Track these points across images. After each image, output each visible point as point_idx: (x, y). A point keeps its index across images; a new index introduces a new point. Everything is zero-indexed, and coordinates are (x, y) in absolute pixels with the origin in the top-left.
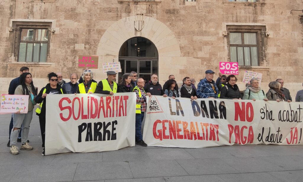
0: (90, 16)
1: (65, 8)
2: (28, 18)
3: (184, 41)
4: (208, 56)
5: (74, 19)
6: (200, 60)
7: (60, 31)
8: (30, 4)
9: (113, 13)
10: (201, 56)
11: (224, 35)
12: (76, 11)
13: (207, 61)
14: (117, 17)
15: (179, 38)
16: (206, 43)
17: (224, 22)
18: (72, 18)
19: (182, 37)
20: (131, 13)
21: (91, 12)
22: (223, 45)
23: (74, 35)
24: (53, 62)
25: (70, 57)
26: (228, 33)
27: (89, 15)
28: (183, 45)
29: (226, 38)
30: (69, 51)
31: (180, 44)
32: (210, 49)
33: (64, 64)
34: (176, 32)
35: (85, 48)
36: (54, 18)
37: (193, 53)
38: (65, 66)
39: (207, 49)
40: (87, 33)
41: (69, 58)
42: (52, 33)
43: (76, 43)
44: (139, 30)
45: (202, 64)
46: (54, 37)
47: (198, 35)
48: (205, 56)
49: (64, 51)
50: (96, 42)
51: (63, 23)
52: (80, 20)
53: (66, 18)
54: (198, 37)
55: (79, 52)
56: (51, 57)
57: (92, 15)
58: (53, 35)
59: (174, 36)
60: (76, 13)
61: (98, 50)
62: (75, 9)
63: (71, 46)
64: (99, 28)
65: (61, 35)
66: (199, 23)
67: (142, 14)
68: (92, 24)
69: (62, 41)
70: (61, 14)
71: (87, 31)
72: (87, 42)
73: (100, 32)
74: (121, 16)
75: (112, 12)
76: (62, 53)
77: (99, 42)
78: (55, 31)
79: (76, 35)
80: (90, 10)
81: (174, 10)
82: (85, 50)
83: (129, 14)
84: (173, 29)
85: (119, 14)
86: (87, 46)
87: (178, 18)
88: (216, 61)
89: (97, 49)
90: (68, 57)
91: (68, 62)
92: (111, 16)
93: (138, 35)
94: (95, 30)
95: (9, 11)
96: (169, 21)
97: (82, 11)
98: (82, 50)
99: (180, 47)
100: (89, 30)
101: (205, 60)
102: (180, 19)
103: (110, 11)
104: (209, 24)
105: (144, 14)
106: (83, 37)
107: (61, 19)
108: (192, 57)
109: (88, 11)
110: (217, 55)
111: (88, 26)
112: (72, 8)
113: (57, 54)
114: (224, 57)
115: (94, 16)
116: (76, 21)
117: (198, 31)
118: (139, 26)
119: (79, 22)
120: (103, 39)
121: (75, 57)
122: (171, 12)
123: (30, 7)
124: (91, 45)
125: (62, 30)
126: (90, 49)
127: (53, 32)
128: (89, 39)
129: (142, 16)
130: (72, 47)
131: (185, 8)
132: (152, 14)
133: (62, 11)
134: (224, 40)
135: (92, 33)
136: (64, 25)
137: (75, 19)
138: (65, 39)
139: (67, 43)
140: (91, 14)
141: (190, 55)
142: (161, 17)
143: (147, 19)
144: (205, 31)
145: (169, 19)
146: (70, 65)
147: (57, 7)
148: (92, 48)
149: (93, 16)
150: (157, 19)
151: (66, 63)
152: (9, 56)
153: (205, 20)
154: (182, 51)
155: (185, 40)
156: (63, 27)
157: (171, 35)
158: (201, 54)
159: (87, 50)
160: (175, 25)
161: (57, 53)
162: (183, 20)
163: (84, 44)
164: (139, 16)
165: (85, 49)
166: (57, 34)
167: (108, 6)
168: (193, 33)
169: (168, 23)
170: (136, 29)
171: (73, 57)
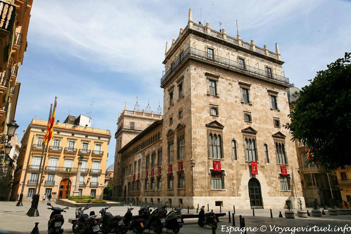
1: (228, 164)
11: (279, 178)
15: (266, 178)
16: (274, 181)
17: (278, 172)
22: (279, 182)
24: (226, 189)
27: (236, 167)
31: (267, 181)
34: (265, 176)
36: (224, 168)
38: (231, 191)
39: (274, 183)
42: (224, 175)
43: (233, 180)
45: (274, 189)
49: (230, 184)
52: (234, 169)
54: (271, 178)
55: (235, 184)
56: (225, 186)
59: (264, 178)
62: (231, 164)
64: (240, 173)
65: (228, 176)
66: (271, 172)
68: (238, 171)
70: (227, 166)
72: (237, 180)
77: (241, 180)
78: (226, 174)
79: (233, 176)
80: (237, 165)
81: (263, 166)
84: (264, 174)
86: (237, 182)
89: (241, 183)
93: (253, 177)
96: (262, 171)
97: (234, 166)
102: (265, 170)
103: (243, 166)
104: (274, 173)
106: (235, 178)
107: (227, 168)
116: (232, 170)
117: (271, 176)
125: (228, 174)
128: (237, 178)
130: (232, 182)
131: (266, 166)
135: (238, 176)
136: (228, 171)
138: (229, 178)
141: (270, 186)
142: (260, 169)
144: (273, 176)
146: (232, 191)
147: (225, 163)
148: (239, 182)
149: (238, 168)
153: (273, 171)
154: (267, 184)
155: (268, 179)
158: (273, 185)
166: (226, 176)
167: (242, 163)
171: (233, 187)
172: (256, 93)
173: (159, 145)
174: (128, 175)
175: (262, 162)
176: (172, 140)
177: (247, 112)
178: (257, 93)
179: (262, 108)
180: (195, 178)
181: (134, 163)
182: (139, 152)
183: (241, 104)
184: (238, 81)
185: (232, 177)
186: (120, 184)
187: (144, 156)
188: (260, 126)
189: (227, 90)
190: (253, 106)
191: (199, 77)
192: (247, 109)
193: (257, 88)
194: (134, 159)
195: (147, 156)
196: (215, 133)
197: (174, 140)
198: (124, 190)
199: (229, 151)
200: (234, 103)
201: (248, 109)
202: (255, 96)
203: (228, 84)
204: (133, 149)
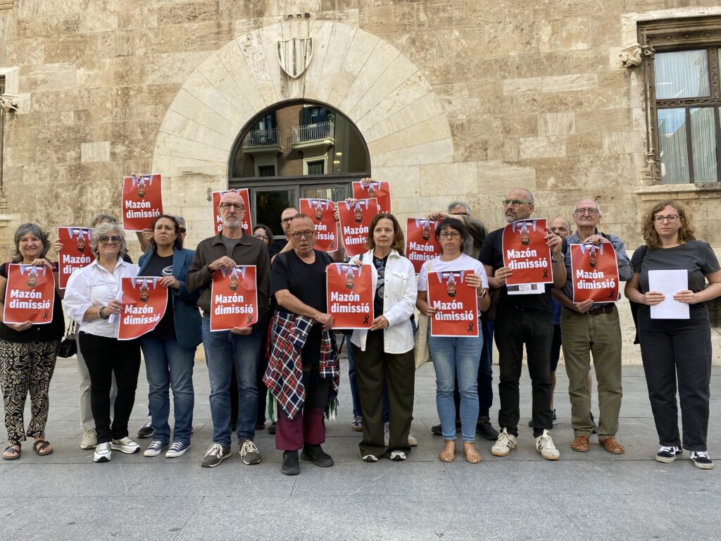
0: (128, 41)
1: (45, 24)
3: (465, 103)
4: (562, 152)
5: (75, 58)
6: (530, 171)
7: (31, 104)
9: (202, 23)
10: (535, 156)
11: (629, 63)
12: (82, 31)
13: (561, 174)
14: (218, 33)
15: (447, 92)
16: (556, 103)
17: (627, 12)
18: (69, 56)
19: (457, 86)
20: (267, 14)
21: (130, 27)
22: (624, 105)
23: (78, 113)
24: (14, 212)
25: (67, 190)
26: (643, 56)
27: (123, 38)
28: (462, 117)
29: (637, 75)
30: (62, 170)
31: (452, 116)
32: (570, 126)
33: (48, 215)
34: (434, 71)
35: (113, 154)
36: (13, 63)
37: (503, 145)
39: (557, 124)
40: (120, 103)
41: (64, 194)
42: (7, 114)
43: (85, 140)
44: (295, 74)
45: (537, 183)
46: (15, 126)
47: (520, 75)
48: (550, 154)
50: (150, 130)
51: (40, 77)
52: (95, 59)
53: (50, 58)
54: (521, 81)
55: (92, 170)
56: (7, 193)
57: (133, 39)
58: (12, 118)
59: (425, 84)
60: (82, 36)
61: (156, 158)
62: (77, 23)
63: (68, 154)
64: (156, 83)
65: (37, 117)
66: (525, 26)
67: (307, 16)
68: (133, 68)
69: (41, 136)
70: (35, 44)
71: (118, 95)
72: (119, 136)
73: (162, 95)
74: (230, 31)
75: (200, 17)
76: (40, 179)
77: (157, 132)
78: (16, 106)
79: (83, 114)
80: (125, 21)
82: (115, 163)
83: (261, 19)
84: (425, 58)
85: (225, 22)
86: (120, 149)
87: (442, 15)
88: (594, 170)
89: (151, 157)
90: (60, 190)
91: (62, 209)
92: (196, 35)
93: (295, 93)
94: (146, 89)
96: (404, 28)
97: (99, 29)
98: (104, 164)
99: (452, 126)
100: (126, 93)
101: (550, 169)
102: (450, 20)
104: (564, 24)
105: (313, 15)
106: (104, 120)
107: (34, 62)
108: (497, 163)
109: (119, 25)
110: (600, 146)
111: (121, 77)
112: (66, 22)
113: (24, 184)
114: (628, 150)
115: (141, 39)
116: (82, 65)
117: (522, 58)
118: (295, 60)
119: (91, 65)
120: (171, 119)
121: (82, 188)
124: (131, 142)
125: (37, 101)
126: (130, 158)
127: (12, 111)
128: (124, 124)
129: (304, 22)
130: (73, 154)
132: (341, 10)
133: (35, 35)
134: (629, 82)
135: (133, 102)
136: (44, 82)
137: (77, 57)
138: (49, 129)
139: (55, 142)
140: (131, 35)
141: (490, 152)
142: (374, 19)
143: (322, 31)
144: (550, 57)
145: (406, 21)
147: (19, 22)
148: (135, 154)
149: (137, 40)
150: (361, 27)
151: (54, 211)
153: (547, 14)
154: (457, 138)
155: (470, 96)
156: (41, 89)
157: (415, 82)
158: (533, 148)
159: (121, 161)
160: (432, 45)
161: (26, 180)
162: (460, 22)
163: (108, 144)
164: (294, 23)
165: (114, 161)
166: (22, 115)
168: (503, 66)
169: (404, 39)
170: (284, 74)
171: (76, 192)
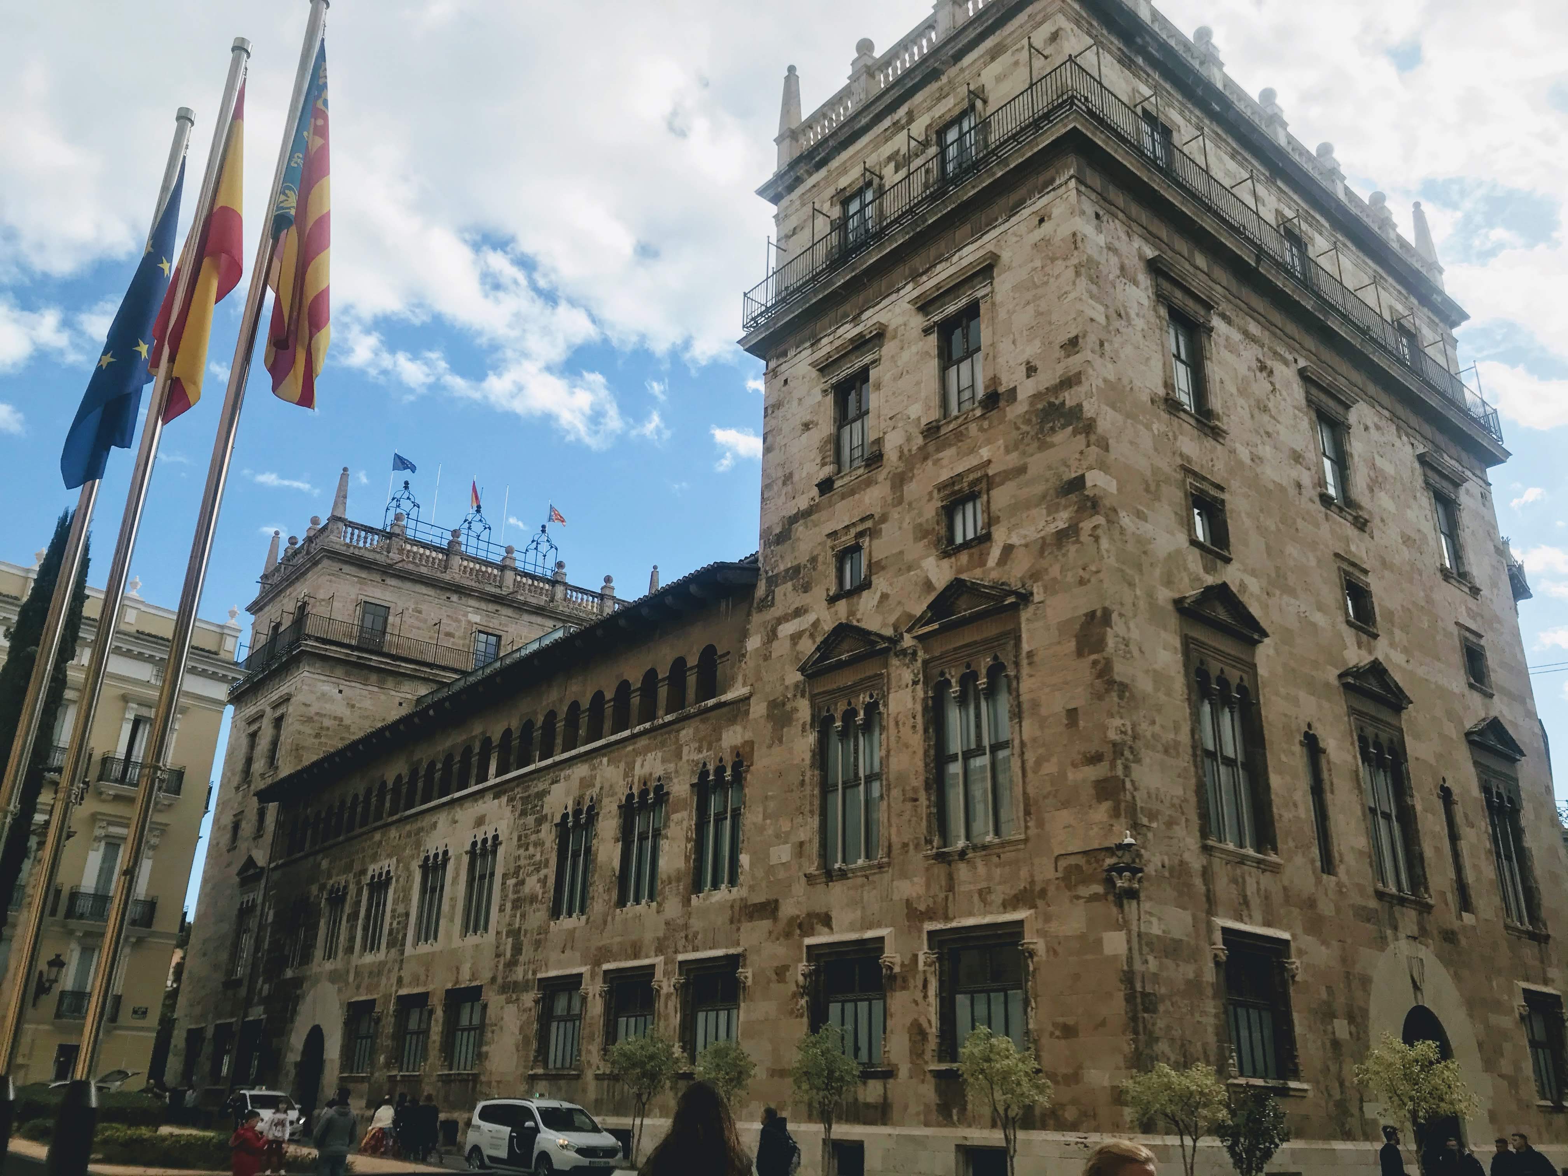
1: (1298, 896)
2: (1241, 919)
6: (1506, 1084)
7: (1302, 973)
8: (1238, 872)
9: (1373, 927)
10: (1506, 1073)
11: (1523, 1015)
12: (1318, 910)
15: (1472, 1017)
17: (1518, 980)
18: (1316, 933)
19: (1473, 1013)
22: (1524, 1043)
23: (1327, 990)
24: (1307, 1080)
27: (1339, 925)
28: (1481, 1038)
31: (1476, 1036)
33: (1327, 1087)
34: (1466, 1000)
35: (1351, 1033)
36: (1286, 927)
37: (1494, 1062)
38: (1329, 1094)
41: (1332, 1067)
42: (1290, 978)
43: (1334, 1016)
44: (1419, 985)
46: (1296, 992)
47: (1492, 1011)
49: (1319, 1042)
50: (1365, 1013)
51: (1303, 947)
52: (1329, 939)
53: (1306, 931)
54: (1493, 1015)
55: (1343, 1046)
57: (1344, 928)
58: (1293, 983)
59: (1465, 1009)
60: (1320, 916)
62: (1315, 901)
63: (1329, 1027)
64: (1361, 972)
65: (1306, 986)
66: (1488, 976)
67: (1415, 938)
68: (1348, 956)
69: (1312, 1006)
70: (1296, 913)
71: (1345, 977)
72: (1351, 1018)
73: (1365, 985)
76: (1317, 1049)
77: (1369, 1018)
78: (1296, 973)
79: (1330, 990)
80: (1338, 910)
81: (1452, 932)
82: (1353, 1042)
83: (1396, 933)
84: (1461, 989)
85: (1382, 929)
86: (1353, 1028)
89: (1369, 1040)
90: (1329, 1063)
91: (1333, 1082)
93: (1420, 1000)
95: (1202, 889)
96: (1451, 963)
97: (1327, 913)
98: (1348, 1041)
99: (1478, 1043)
100: (1348, 976)
102: (1464, 962)
104: (1499, 980)
105: (1417, 938)
106: (1341, 1001)
107: (1298, 930)
108: (1495, 1075)
111: (1344, 960)
117: (1491, 999)
121: (1341, 1063)
122: (1449, 936)
123: (1240, 880)
124: (1358, 1024)
125: (1305, 970)
126: (1359, 1039)
128: (1352, 1005)
129: (1415, 943)
131: (1465, 930)
132: (1427, 940)
133: (1294, 904)
134: (1524, 1027)
135: (1353, 986)
136: (1306, 952)
137: (1320, 935)
138: (1315, 999)
139: (1319, 1014)
140: (1342, 924)
141: (1493, 1067)
143: (1423, 953)
146: (1337, 1094)
147: (1285, 889)
148: (1361, 1035)
149: (1346, 930)
151: (1328, 1083)
152: (1227, 1054)
153: (1493, 970)
154: (1481, 1054)
155: (1482, 1023)
156: (1305, 959)
159: (1355, 1042)
160: (1462, 979)
161: (1310, 1049)
162: (1467, 965)
163: (1346, 1023)
164: (1411, 942)
165: (1352, 1039)
167: (1360, 901)
168: (1486, 1002)
170: (1414, 983)
172: (1377, 457)
173: (711, 740)
174: (350, 950)
175: (1447, 904)
176: (864, 698)
177: (1354, 565)
178: (1379, 461)
179: (1406, 554)
180: (1149, 989)
181: (424, 867)
182: (481, 793)
183: (1318, 506)
184: (1296, 361)
185: (1324, 995)
186: (257, 1013)
187: (540, 821)
188: (1409, 667)
189: (1253, 403)
190: (1372, 538)
191: (1118, 272)
192: (1348, 545)
193: (1378, 428)
194: (418, 845)
195: (565, 816)
196: (1222, 671)
197: (885, 697)
198: (293, 1057)
199: (1295, 805)
200: (1292, 491)
201: (1353, 548)
202: (1372, 474)
203: (1255, 365)
204: (414, 773)
